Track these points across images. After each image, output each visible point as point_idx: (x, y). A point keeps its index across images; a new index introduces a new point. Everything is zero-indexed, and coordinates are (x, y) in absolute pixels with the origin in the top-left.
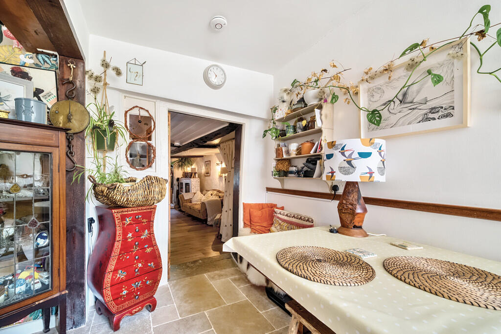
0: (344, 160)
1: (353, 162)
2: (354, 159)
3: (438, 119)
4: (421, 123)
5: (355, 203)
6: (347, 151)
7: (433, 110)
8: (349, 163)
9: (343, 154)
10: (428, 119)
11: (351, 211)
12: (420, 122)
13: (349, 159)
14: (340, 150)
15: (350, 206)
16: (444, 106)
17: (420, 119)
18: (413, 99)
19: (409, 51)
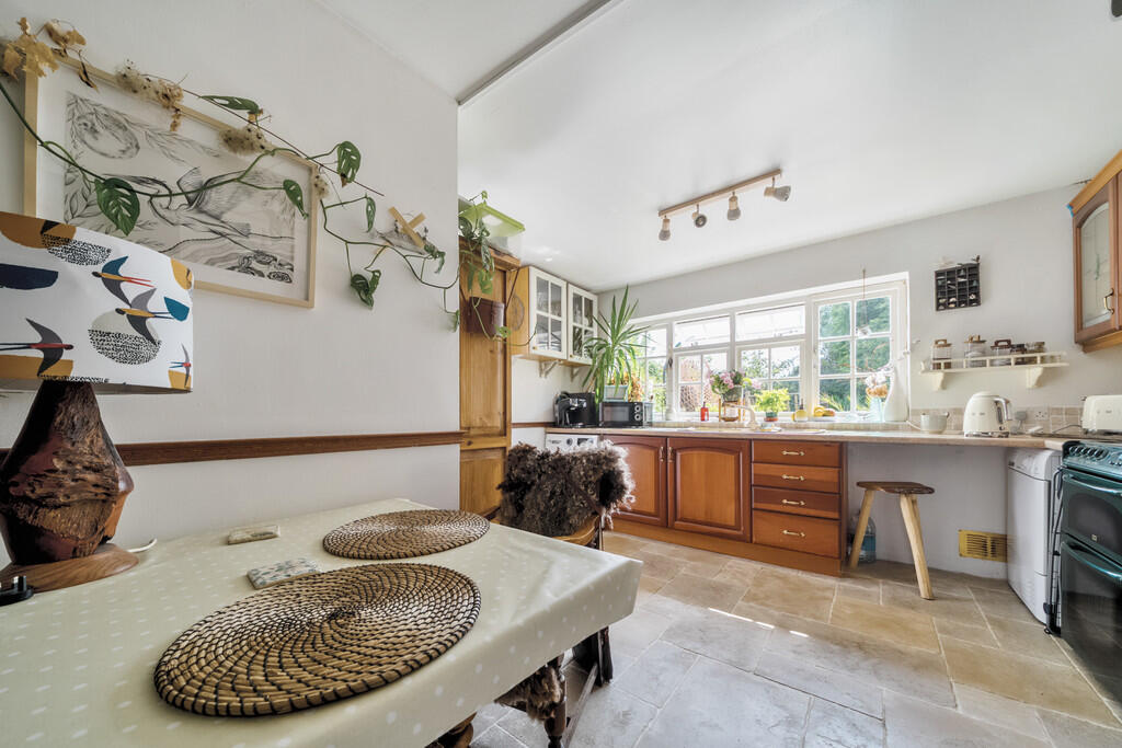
0: (119, 311)
1: (151, 323)
2: (155, 315)
3: (269, 277)
4: (235, 272)
5: (107, 461)
6: (130, 280)
7: (260, 255)
8: (138, 323)
9: (114, 287)
10: (248, 270)
11: (100, 491)
12: (233, 268)
13: (137, 312)
14: (99, 268)
15: (91, 477)
16: (279, 258)
17: (235, 262)
18: (222, 213)
19: (227, 102)
